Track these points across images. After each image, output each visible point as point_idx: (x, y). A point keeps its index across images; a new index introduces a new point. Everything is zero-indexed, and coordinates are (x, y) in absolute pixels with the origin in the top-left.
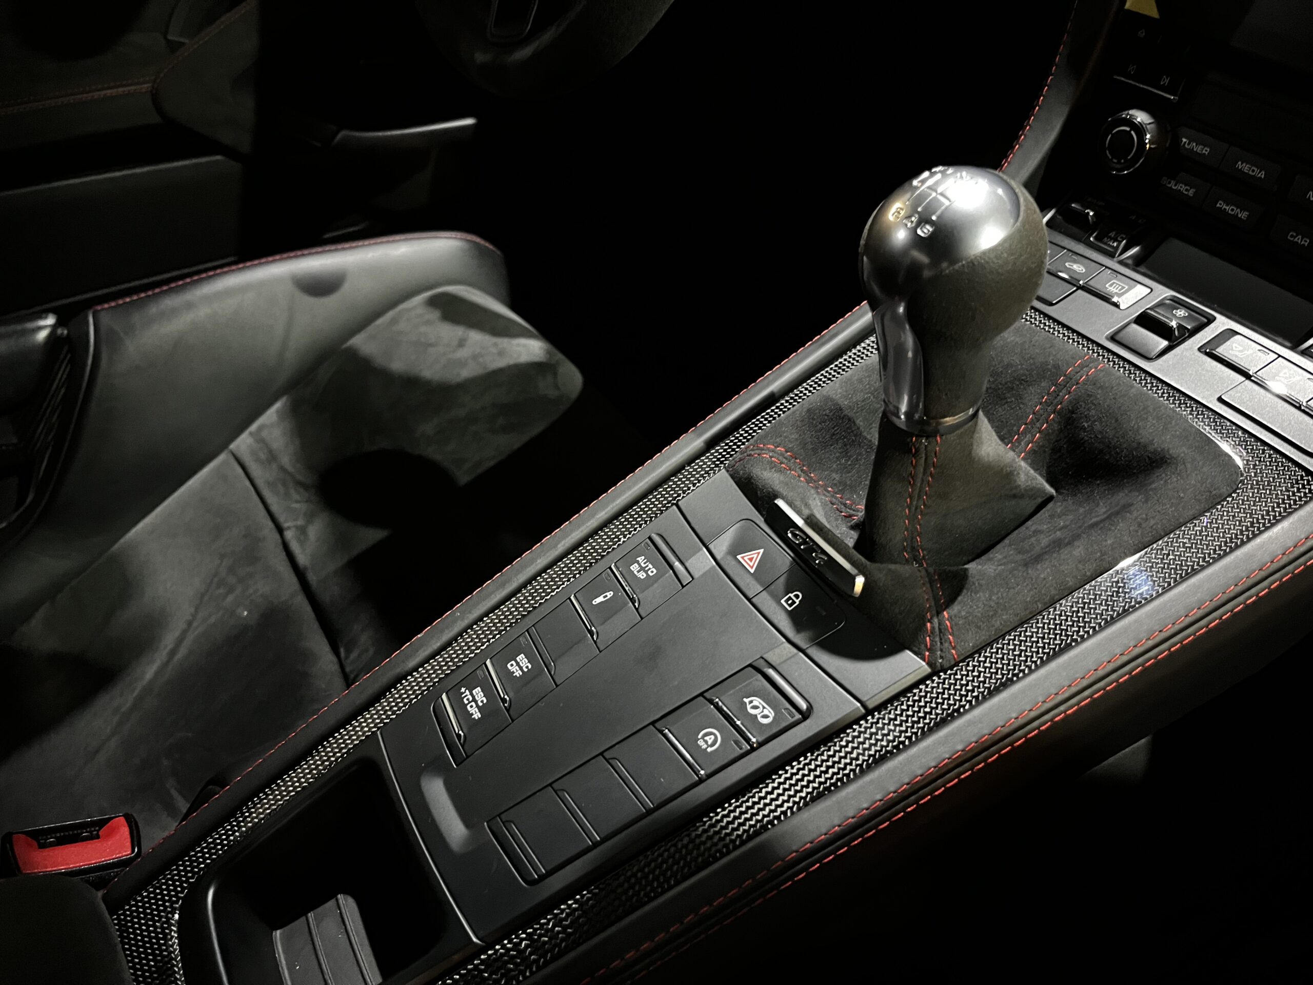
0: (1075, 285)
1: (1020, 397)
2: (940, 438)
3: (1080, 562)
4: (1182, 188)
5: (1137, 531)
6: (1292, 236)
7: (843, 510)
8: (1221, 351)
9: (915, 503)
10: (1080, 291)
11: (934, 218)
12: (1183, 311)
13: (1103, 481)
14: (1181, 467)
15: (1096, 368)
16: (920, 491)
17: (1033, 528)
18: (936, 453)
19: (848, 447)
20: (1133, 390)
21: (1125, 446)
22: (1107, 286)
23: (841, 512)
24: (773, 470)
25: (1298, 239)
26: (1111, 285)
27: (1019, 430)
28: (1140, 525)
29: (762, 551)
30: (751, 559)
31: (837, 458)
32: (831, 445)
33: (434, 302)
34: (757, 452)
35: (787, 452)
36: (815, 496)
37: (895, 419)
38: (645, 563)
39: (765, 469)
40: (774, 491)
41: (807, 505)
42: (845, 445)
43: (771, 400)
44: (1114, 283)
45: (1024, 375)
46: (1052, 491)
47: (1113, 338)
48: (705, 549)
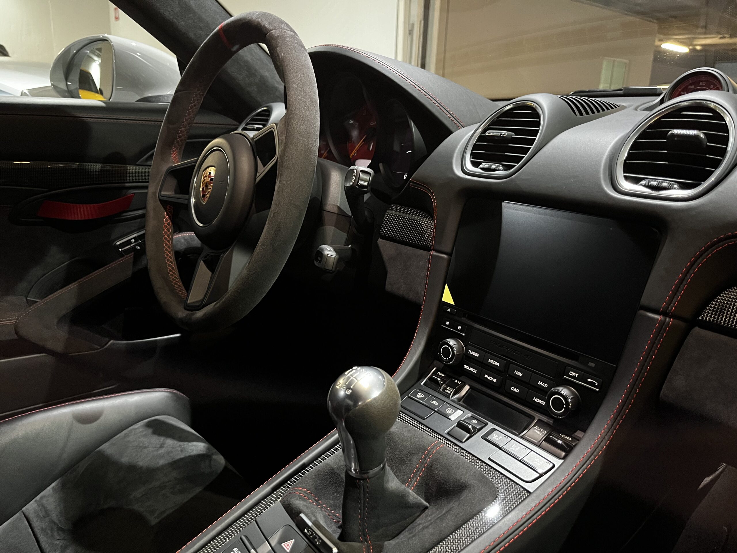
0: (434, 410)
1: (410, 461)
2: (369, 480)
3: (431, 535)
4: (472, 369)
5: (455, 519)
6: (513, 389)
7: (335, 519)
8: (489, 438)
9: (362, 512)
10: (436, 413)
11: (352, 387)
12: (475, 421)
13: (446, 497)
14: (472, 489)
15: (440, 446)
16: (364, 507)
17: (418, 523)
18: (367, 487)
19: (338, 487)
20: (454, 456)
21: (451, 481)
22: (446, 410)
23: (334, 520)
24: (301, 500)
25: (515, 390)
26: (448, 410)
27: (411, 476)
28: (456, 517)
29: (293, 540)
30: (288, 545)
31: (332, 493)
32: (329, 487)
33: (149, 425)
34: (294, 491)
35: (307, 490)
36: (320, 511)
37: (350, 472)
38: (237, 551)
39: (297, 500)
40: (300, 509)
41: (314, 516)
42: (336, 487)
43: (304, 467)
44: (449, 409)
45: (412, 451)
46: (427, 504)
47: (448, 434)
48: (267, 542)
